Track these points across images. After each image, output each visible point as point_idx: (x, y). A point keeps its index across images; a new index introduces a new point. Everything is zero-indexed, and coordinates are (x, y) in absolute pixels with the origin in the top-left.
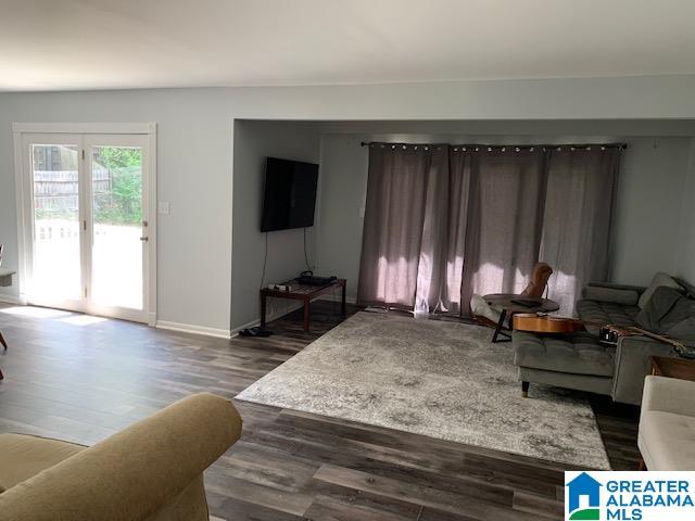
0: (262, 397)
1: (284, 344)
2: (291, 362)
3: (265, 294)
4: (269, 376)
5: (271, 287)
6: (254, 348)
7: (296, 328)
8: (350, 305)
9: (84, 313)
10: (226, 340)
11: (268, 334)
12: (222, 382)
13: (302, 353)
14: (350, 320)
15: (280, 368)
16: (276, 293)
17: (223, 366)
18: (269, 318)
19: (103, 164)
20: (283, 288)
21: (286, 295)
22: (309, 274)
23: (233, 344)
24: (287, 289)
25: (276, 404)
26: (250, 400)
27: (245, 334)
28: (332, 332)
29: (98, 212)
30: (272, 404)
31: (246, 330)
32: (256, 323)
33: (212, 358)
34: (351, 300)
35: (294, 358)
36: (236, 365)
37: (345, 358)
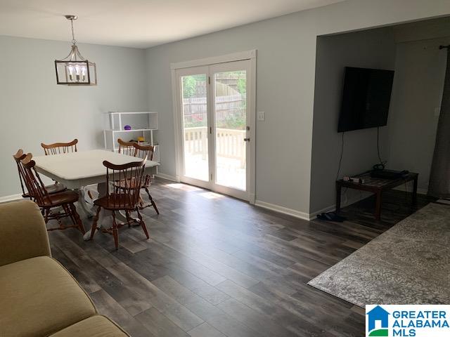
0: (334, 287)
1: (357, 231)
2: (363, 250)
3: (340, 184)
4: (340, 264)
5: (346, 179)
6: (329, 232)
7: (368, 215)
8: (421, 196)
9: (210, 190)
10: (306, 221)
11: (341, 220)
12: (298, 264)
13: (374, 242)
14: (422, 211)
15: (352, 257)
16: (349, 184)
17: (301, 247)
18: (344, 204)
19: (239, 91)
20: (356, 180)
21: (359, 187)
22: (380, 167)
23: (311, 226)
24: (360, 181)
25: (346, 297)
26: (323, 288)
27: (322, 217)
28: (403, 223)
29: (235, 121)
30: (343, 297)
31: (323, 214)
32: (332, 208)
33: (293, 238)
34: (422, 191)
35: (366, 247)
36: (313, 248)
37: (420, 254)
